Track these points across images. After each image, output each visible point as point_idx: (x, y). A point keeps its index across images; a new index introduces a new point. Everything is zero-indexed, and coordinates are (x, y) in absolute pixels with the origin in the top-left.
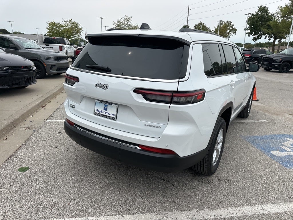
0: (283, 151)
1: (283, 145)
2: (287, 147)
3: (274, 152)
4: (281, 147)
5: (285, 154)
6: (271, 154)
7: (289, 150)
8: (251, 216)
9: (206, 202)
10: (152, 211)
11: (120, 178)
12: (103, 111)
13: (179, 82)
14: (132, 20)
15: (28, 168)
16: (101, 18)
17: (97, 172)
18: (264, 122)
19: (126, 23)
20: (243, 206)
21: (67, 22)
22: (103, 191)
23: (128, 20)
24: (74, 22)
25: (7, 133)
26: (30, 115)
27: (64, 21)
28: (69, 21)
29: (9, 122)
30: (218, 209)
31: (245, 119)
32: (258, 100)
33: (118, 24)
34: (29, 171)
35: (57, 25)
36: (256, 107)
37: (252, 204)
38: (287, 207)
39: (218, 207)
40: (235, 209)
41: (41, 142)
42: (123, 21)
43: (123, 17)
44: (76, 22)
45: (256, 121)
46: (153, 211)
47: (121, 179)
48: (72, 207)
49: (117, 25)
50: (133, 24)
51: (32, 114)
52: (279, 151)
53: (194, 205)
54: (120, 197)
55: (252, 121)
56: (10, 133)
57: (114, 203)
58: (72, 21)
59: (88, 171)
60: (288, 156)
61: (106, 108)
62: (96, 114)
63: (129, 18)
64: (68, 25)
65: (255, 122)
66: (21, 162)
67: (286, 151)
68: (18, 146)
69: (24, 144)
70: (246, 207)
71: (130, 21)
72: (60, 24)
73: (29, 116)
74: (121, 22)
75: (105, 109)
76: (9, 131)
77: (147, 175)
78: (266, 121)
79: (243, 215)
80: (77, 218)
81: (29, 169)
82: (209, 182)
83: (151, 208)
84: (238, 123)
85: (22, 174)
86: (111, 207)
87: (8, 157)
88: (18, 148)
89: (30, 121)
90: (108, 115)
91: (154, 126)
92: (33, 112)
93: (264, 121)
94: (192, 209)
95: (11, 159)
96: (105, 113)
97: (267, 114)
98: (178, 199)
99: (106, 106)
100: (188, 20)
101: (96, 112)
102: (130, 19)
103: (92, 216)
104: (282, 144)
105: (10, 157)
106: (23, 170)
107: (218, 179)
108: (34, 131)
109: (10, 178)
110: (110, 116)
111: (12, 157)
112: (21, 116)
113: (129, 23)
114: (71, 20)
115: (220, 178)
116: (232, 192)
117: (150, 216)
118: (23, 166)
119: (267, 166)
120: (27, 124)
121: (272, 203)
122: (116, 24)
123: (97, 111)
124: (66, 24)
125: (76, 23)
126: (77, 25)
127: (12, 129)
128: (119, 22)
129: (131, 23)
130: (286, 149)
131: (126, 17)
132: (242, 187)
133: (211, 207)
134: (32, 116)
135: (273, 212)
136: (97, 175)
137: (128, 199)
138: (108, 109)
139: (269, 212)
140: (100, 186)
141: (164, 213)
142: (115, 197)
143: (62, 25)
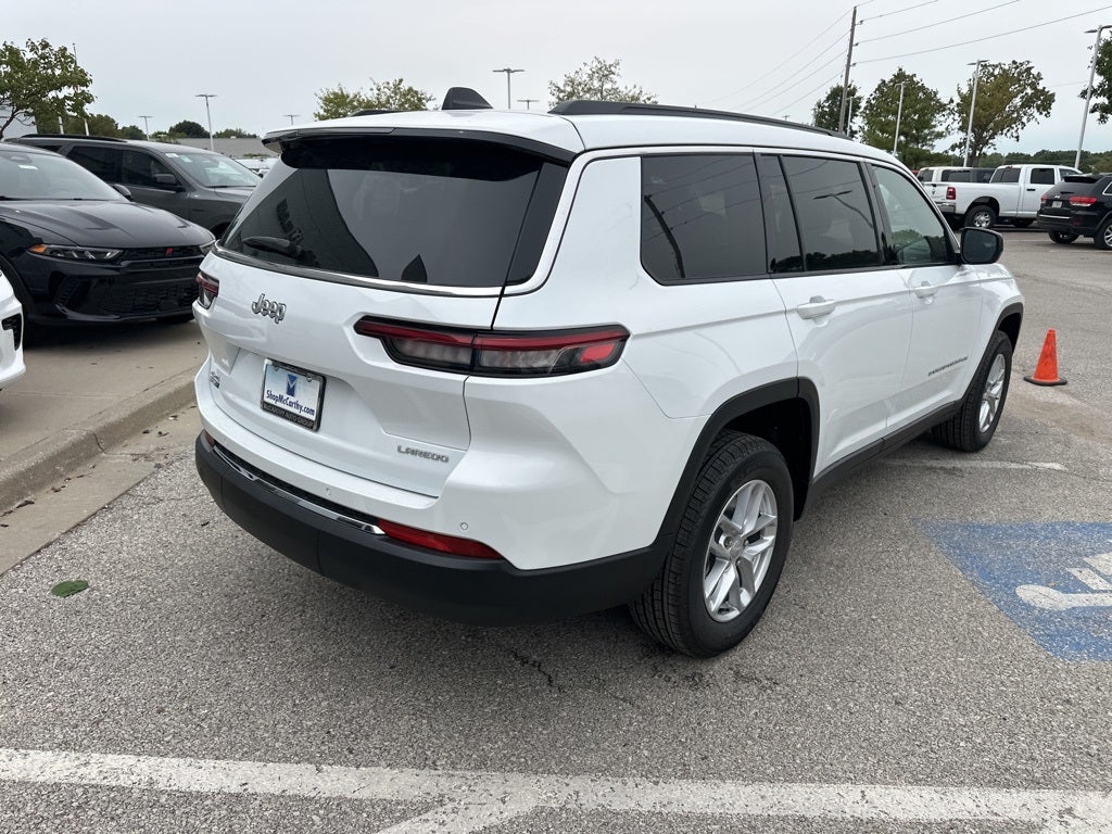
0: (1072, 586)
1: (1085, 565)
2: (1098, 573)
3: (1028, 593)
4: (1075, 572)
5: (1079, 600)
6: (1015, 595)
7: (1102, 585)
8: (803, 819)
9: (646, 753)
10: (429, 762)
11: (368, 643)
12: (286, 396)
13: (502, 295)
14: (618, 75)
15: (85, 585)
16: (509, 71)
17: (301, 616)
18: (1049, 472)
19: (596, 84)
20: (786, 781)
21: (386, 90)
22: (293, 680)
23: (605, 73)
24: (410, 89)
25: (70, 468)
26: (167, 414)
27: (375, 87)
28: (391, 85)
29: (84, 433)
30: (682, 782)
31: (968, 456)
32: (1064, 383)
33: (569, 89)
34: (82, 596)
35: (352, 101)
36: (1042, 408)
37: (828, 778)
38: (970, 805)
39: (686, 775)
40: (749, 789)
41: (162, 505)
42: (585, 77)
43: (585, 64)
44: (415, 89)
45: (1013, 466)
46: (434, 763)
47: (372, 647)
48: (167, 720)
49: (561, 95)
50: (622, 89)
51: (175, 409)
52: (1053, 587)
53: (593, 760)
54: (339, 706)
55: (998, 465)
56: (80, 470)
57: (309, 723)
58: (404, 86)
59: (273, 609)
60: (1084, 609)
61: (291, 386)
62: (267, 407)
63: (610, 66)
64: (388, 102)
65: (1005, 470)
66: (73, 564)
67: (1089, 588)
68: (86, 513)
69: (107, 508)
70: (796, 787)
71: (612, 76)
72: (363, 97)
73: (163, 417)
74: (580, 84)
75: (291, 392)
76: (79, 465)
77: (469, 639)
78: (1057, 466)
79: (770, 813)
80: (167, 760)
81: (88, 589)
82: (695, 681)
83: (429, 753)
84: (931, 468)
85: (59, 602)
86: (295, 733)
87: (40, 546)
88: (83, 518)
89: (160, 433)
90: (297, 411)
91: (425, 455)
92: (182, 405)
93: (1048, 465)
94: (579, 771)
95: (47, 553)
96: (291, 404)
97: (1079, 440)
98: (545, 732)
99: (292, 379)
100: (848, 66)
101: (266, 400)
102: (613, 69)
103: (217, 758)
104: (1085, 559)
105: (47, 546)
106: (66, 589)
107: (737, 673)
108: (158, 466)
109: (17, 613)
110: (303, 414)
111: (52, 548)
112: (133, 415)
113: (608, 86)
114: (401, 81)
115: (744, 672)
116: (771, 726)
117: (414, 780)
118: (73, 577)
119: (968, 642)
120: (148, 443)
121: (917, 782)
122: (559, 90)
123: (271, 396)
124: (383, 99)
125: (416, 92)
126: (420, 100)
127: (90, 457)
128: (572, 82)
129: (615, 87)
130: (1089, 582)
131: (596, 63)
132: (822, 711)
133: (655, 772)
134: (175, 417)
135: (902, 817)
136: (298, 624)
137: (366, 712)
138: (297, 392)
139: (883, 816)
140: (290, 660)
141: (468, 774)
142: (324, 704)
143: (369, 101)
